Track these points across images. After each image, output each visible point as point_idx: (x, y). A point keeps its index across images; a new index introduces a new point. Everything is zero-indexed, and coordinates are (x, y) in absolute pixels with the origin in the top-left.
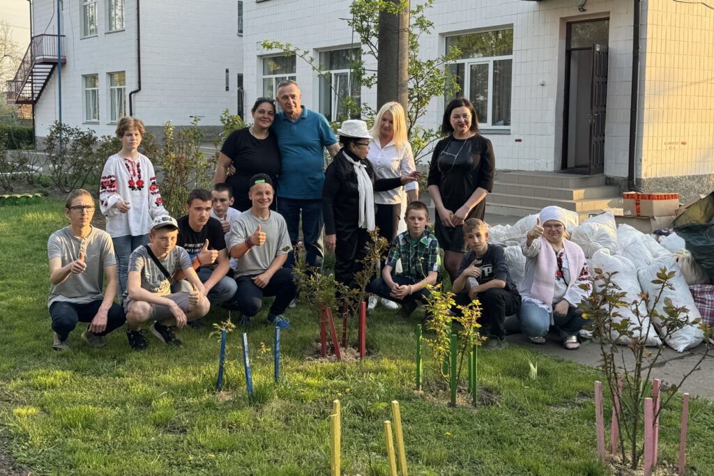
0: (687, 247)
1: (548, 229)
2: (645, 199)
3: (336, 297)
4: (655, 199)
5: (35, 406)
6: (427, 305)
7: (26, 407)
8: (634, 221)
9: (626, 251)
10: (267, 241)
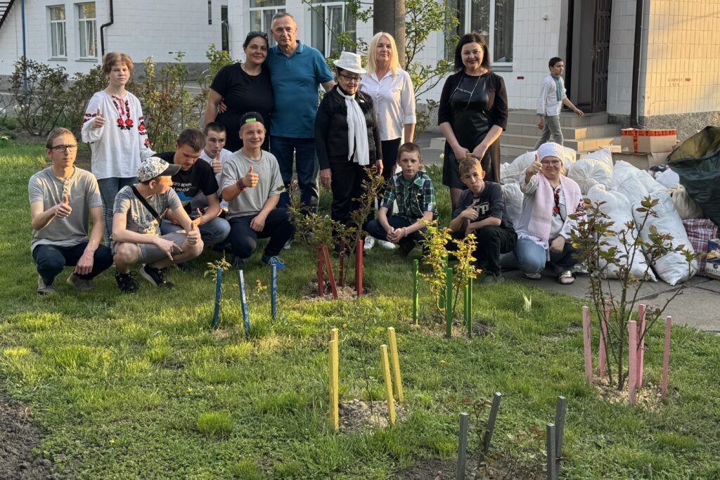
0: (681, 182)
1: (546, 165)
2: (643, 135)
3: (333, 236)
4: (653, 135)
5: (25, 347)
6: (424, 241)
7: (16, 349)
8: (632, 158)
9: (621, 187)
10: (260, 181)
